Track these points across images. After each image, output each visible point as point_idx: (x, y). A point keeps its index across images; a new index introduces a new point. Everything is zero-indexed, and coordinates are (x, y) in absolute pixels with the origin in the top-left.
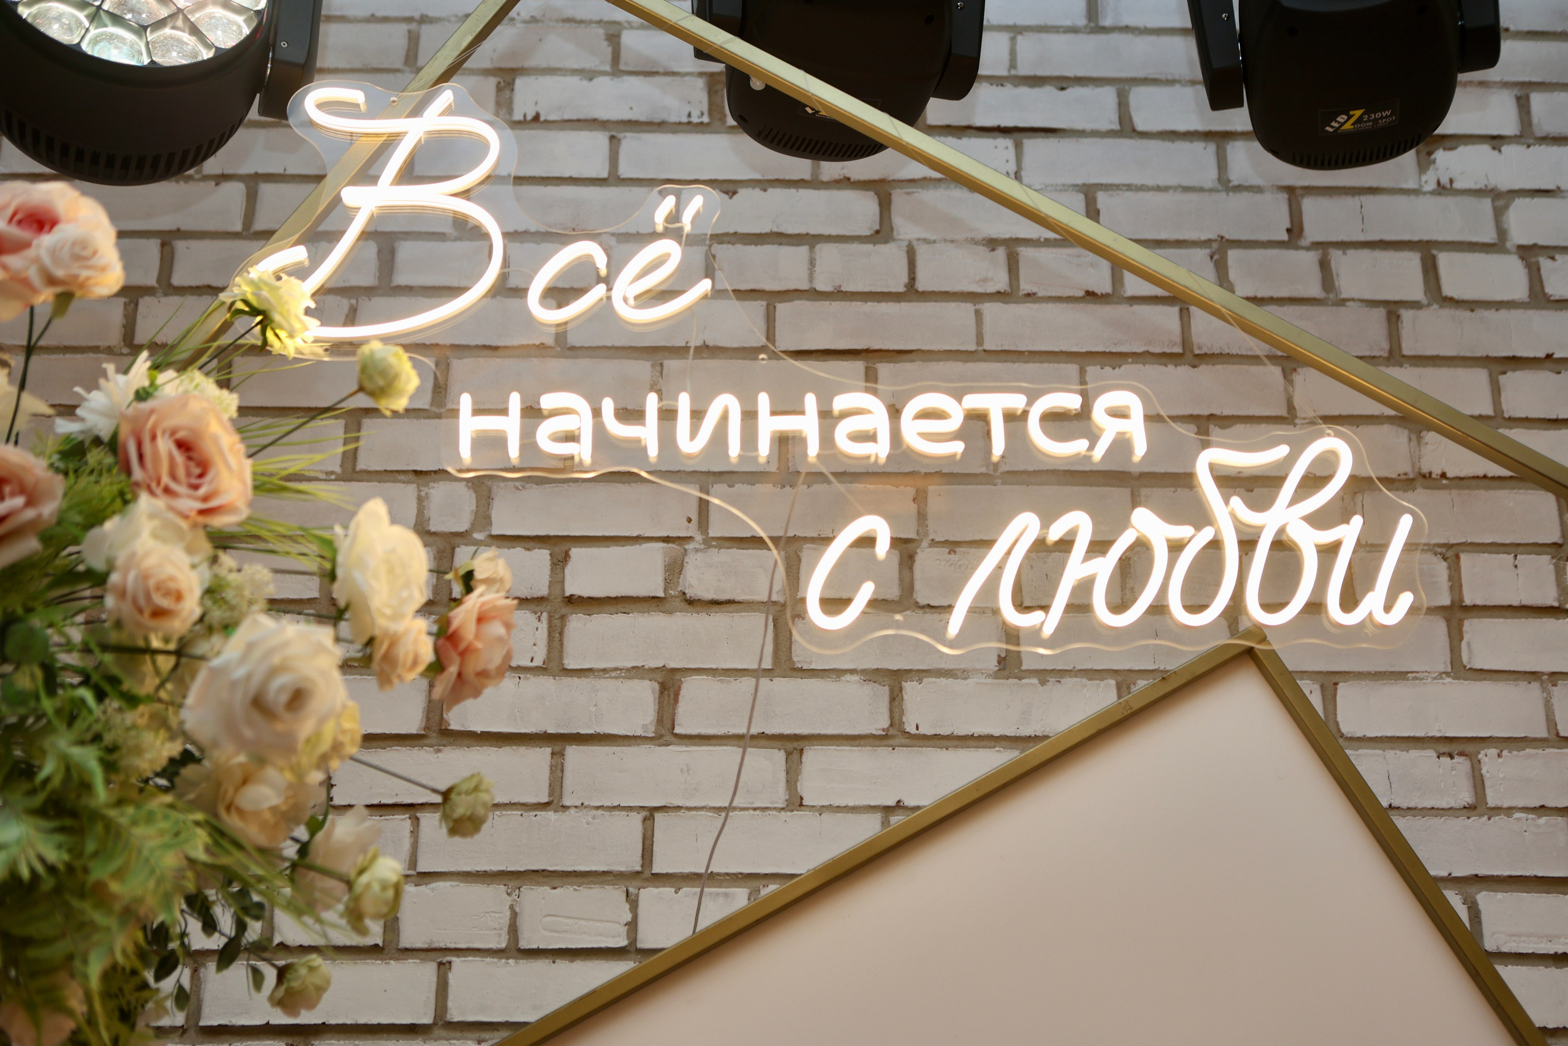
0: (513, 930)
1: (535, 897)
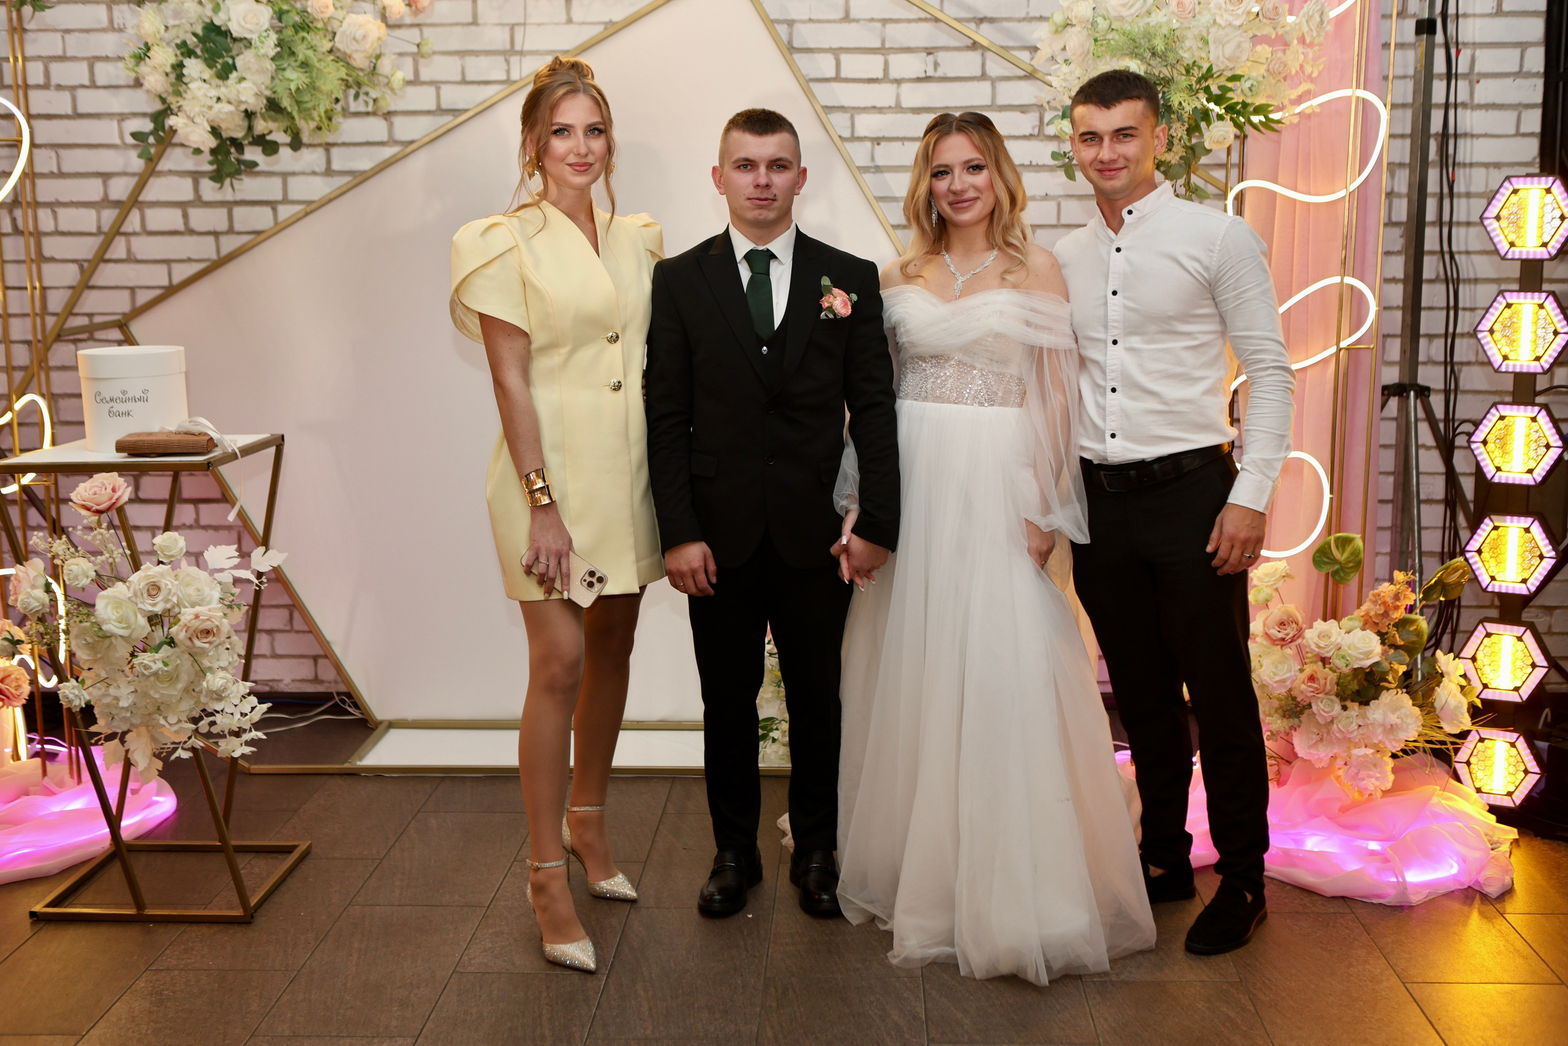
0: (463, 74)
1: (470, 61)
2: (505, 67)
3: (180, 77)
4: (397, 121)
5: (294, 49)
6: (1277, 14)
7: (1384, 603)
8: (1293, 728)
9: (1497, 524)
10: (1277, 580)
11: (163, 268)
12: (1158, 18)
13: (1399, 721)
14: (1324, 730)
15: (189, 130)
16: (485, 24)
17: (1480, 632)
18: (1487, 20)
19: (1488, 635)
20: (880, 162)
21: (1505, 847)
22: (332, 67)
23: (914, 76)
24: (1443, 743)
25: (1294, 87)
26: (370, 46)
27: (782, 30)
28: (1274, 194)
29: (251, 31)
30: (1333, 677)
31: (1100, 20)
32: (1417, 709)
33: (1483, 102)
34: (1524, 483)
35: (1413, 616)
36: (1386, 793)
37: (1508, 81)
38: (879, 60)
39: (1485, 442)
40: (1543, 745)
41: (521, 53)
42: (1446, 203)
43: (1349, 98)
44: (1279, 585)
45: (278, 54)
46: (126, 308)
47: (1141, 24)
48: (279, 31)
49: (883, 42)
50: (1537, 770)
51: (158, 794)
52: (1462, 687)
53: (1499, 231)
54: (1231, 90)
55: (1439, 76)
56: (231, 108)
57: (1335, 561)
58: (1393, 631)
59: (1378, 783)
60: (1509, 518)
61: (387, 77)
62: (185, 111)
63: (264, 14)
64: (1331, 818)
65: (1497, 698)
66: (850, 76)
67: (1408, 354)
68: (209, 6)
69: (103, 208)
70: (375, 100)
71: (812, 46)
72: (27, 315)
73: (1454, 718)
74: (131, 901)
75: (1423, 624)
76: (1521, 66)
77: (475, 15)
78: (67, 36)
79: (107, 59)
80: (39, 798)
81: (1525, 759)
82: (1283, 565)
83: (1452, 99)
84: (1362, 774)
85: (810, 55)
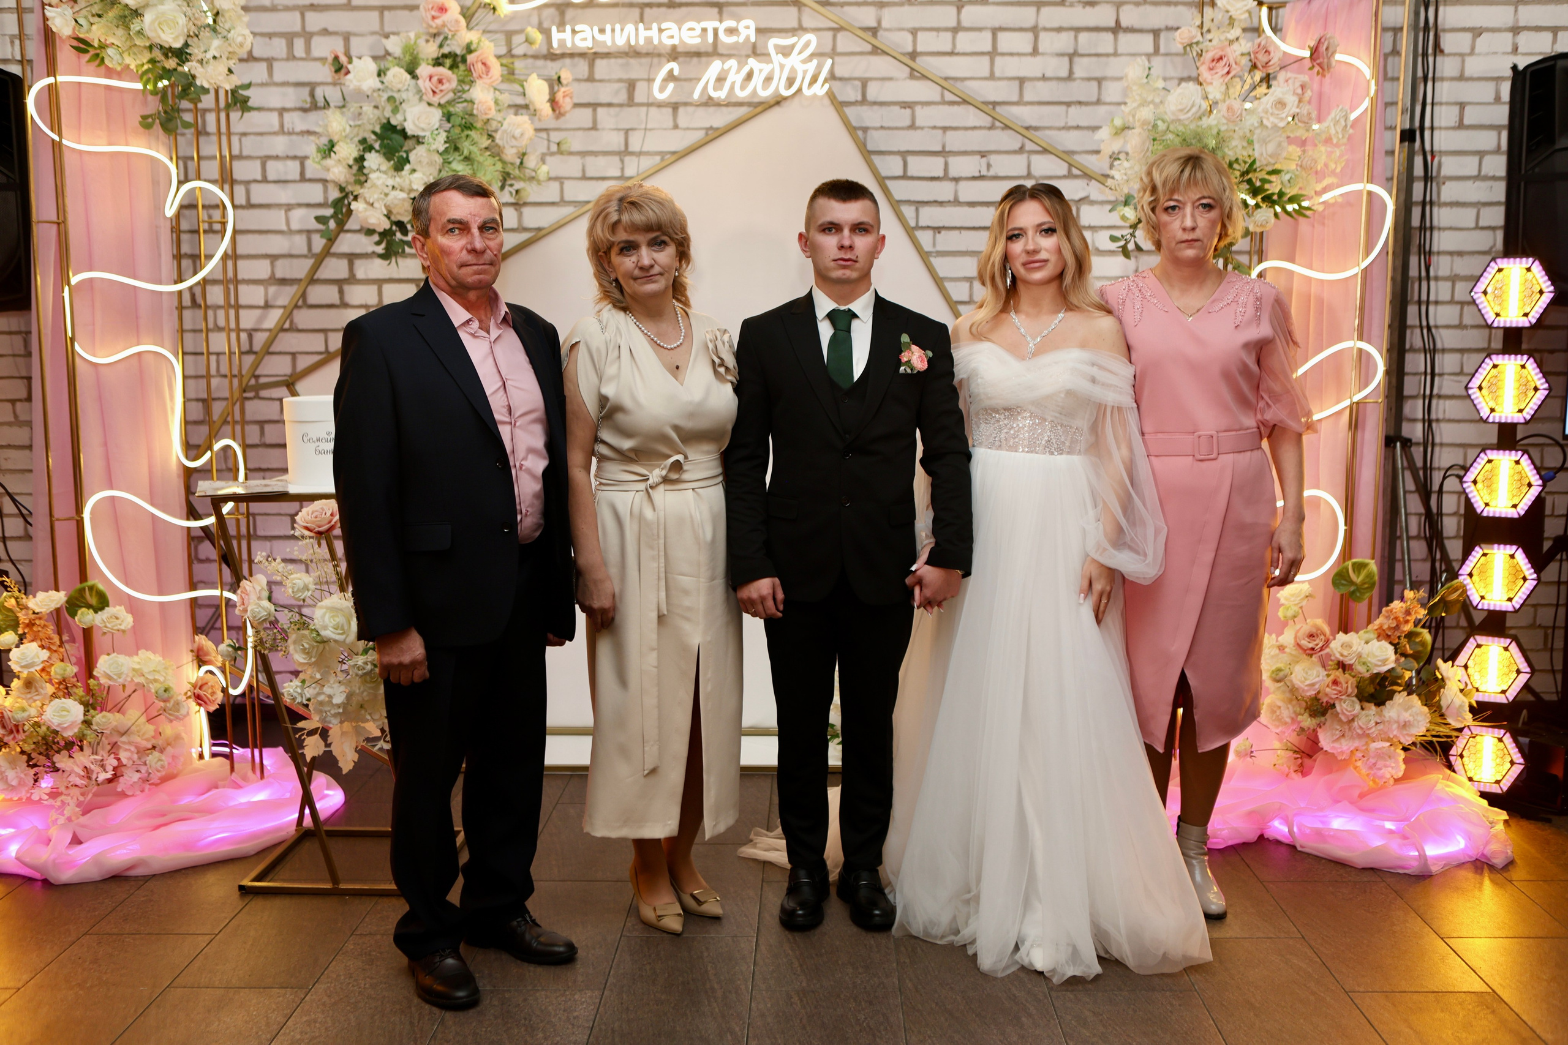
0: (584, 171)
1: (590, 160)
2: (619, 165)
3: (361, 168)
4: (527, 211)
5: (459, 145)
6: (1310, 119)
7: (1396, 618)
8: (1319, 726)
9: (1486, 551)
10: (1302, 599)
11: (321, 336)
12: (1206, 122)
13: (1411, 719)
14: (1346, 727)
15: (368, 213)
16: (603, 129)
17: (1471, 644)
18: (1451, 133)
19: (1479, 646)
20: (939, 248)
21: (1500, 826)
22: (490, 161)
23: (970, 175)
24: (1450, 737)
25: (1318, 181)
26: (524, 142)
27: (860, 133)
28: (1291, 273)
29: (423, 130)
30: (1352, 682)
31: (1160, 123)
32: (1426, 709)
33: (1448, 200)
34: (1509, 516)
35: (1419, 629)
36: (1397, 780)
37: (1470, 183)
38: (939, 161)
39: (1475, 482)
40: (1525, 740)
41: (640, 154)
42: (1424, 284)
43: (1360, 192)
44: (1304, 603)
45: (446, 150)
46: (288, 370)
47: (1192, 126)
48: (448, 132)
49: (944, 147)
50: (1521, 761)
51: (328, 788)
52: (1462, 691)
53: (1486, 304)
54: (1270, 182)
55: (1419, 178)
56: (403, 195)
57: (1352, 583)
58: (1404, 641)
59: (1393, 772)
60: (1496, 546)
61: (534, 171)
62: (365, 199)
63: (436, 115)
64: (1352, 803)
65: (1486, 699)
66: (916, 174)
67: (1393, 410)
68: (388, 109)
69: (271, 285)
70: (517, 192)
71: (883, 149)
72: (202, 377)
73: (1458, 715)
74: (328, 876)
75: (1427, 636)
76: (1480, 170)
77: (595, 121)
78: (244, 139)
79: (277, 158)
80: (230, 791)
81: (1511, 752)
82: (1306, 586)
83: (1428, 198)
84: (1380, 764)
85: (882, 157)
